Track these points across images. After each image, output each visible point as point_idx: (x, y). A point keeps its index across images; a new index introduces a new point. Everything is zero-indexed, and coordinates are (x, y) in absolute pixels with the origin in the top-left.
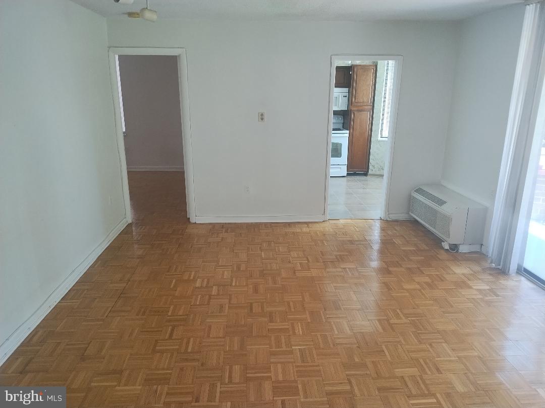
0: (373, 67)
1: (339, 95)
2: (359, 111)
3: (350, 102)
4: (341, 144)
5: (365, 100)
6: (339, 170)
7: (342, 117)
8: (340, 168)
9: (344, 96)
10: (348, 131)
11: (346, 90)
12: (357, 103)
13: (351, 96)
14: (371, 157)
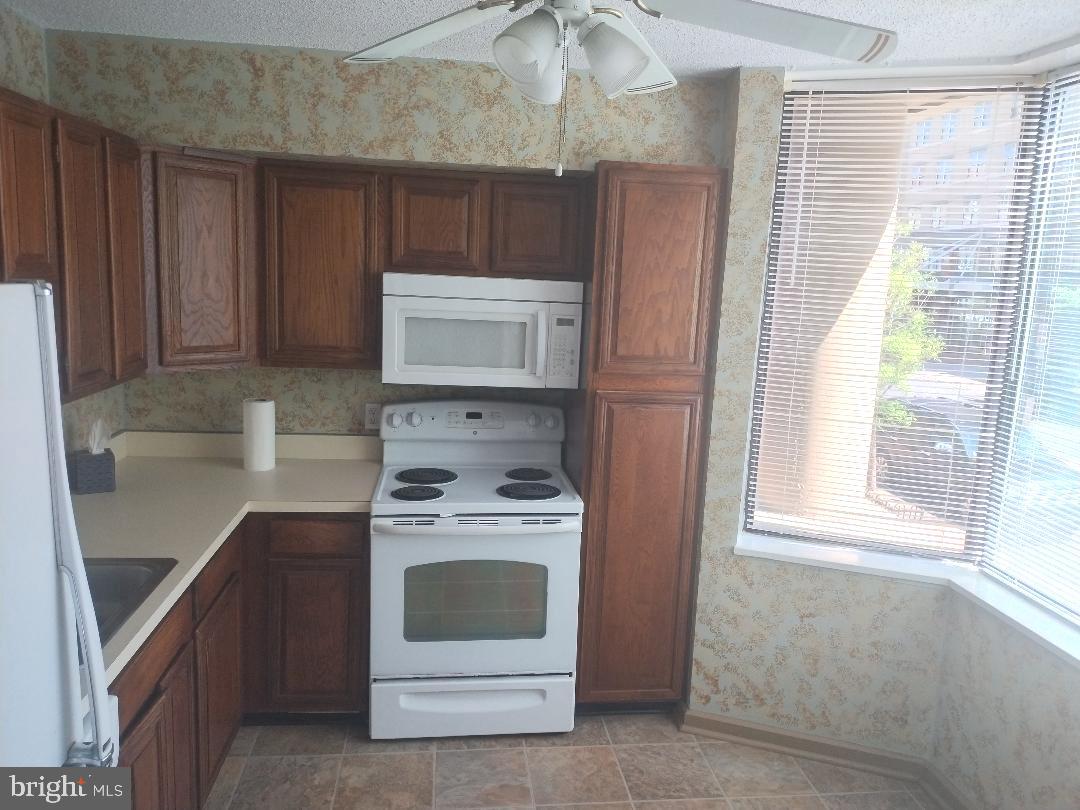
0: (706, 181)
1: (535, 317)
2: (636, 401)
3: (589, 355)
4: (542, 571)
5: (667, 344)
6: (534, 701)
7: (559, 413)
8: (542, 693)
9: (561, 322)
10: (581, 505)
11: (570, 290)
12: (623, 358)
13: (593, 320)
14: (701, 631)
